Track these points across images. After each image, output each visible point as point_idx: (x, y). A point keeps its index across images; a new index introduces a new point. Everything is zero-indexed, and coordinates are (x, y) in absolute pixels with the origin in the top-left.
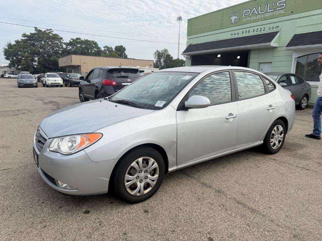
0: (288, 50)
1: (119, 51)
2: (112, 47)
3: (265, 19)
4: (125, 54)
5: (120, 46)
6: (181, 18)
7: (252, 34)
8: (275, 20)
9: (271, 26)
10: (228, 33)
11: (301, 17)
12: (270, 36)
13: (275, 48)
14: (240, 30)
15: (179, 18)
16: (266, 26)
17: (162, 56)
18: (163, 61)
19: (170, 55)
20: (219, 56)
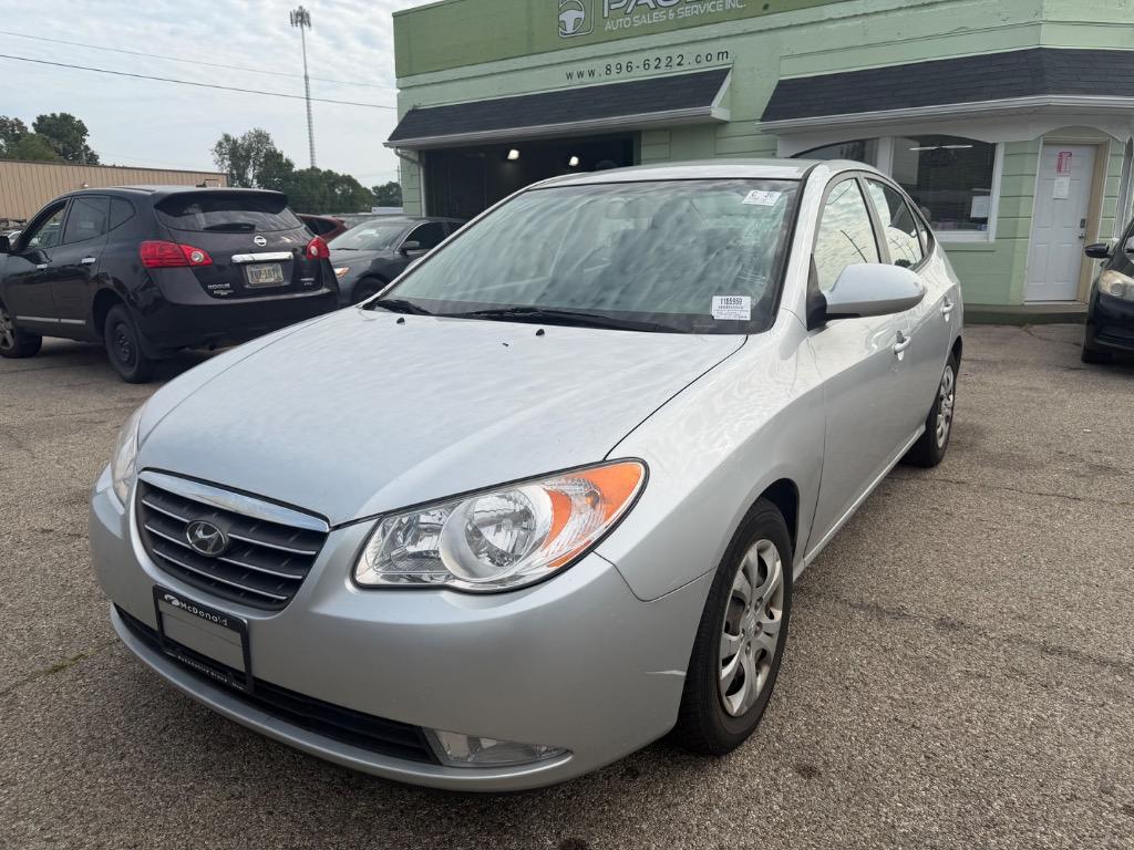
0: (766, 132)
1: (59, 137)
2: (21, 119)
3: (683, 25)
4: (87, 148)
5: (58, 115)
6: (308, 15)
7: (640, 75)
8: (714, 30)
9: (704, 49)
10: (557, 68)
11: (794, 23)
12: (705, 85)
13: (723, 123)
14: (599, 62)
15: (297, 14)
16: (687, 48)
17: (248, 157)
18: (257, 177)
19: (281, 155)
20: (514, 154)
